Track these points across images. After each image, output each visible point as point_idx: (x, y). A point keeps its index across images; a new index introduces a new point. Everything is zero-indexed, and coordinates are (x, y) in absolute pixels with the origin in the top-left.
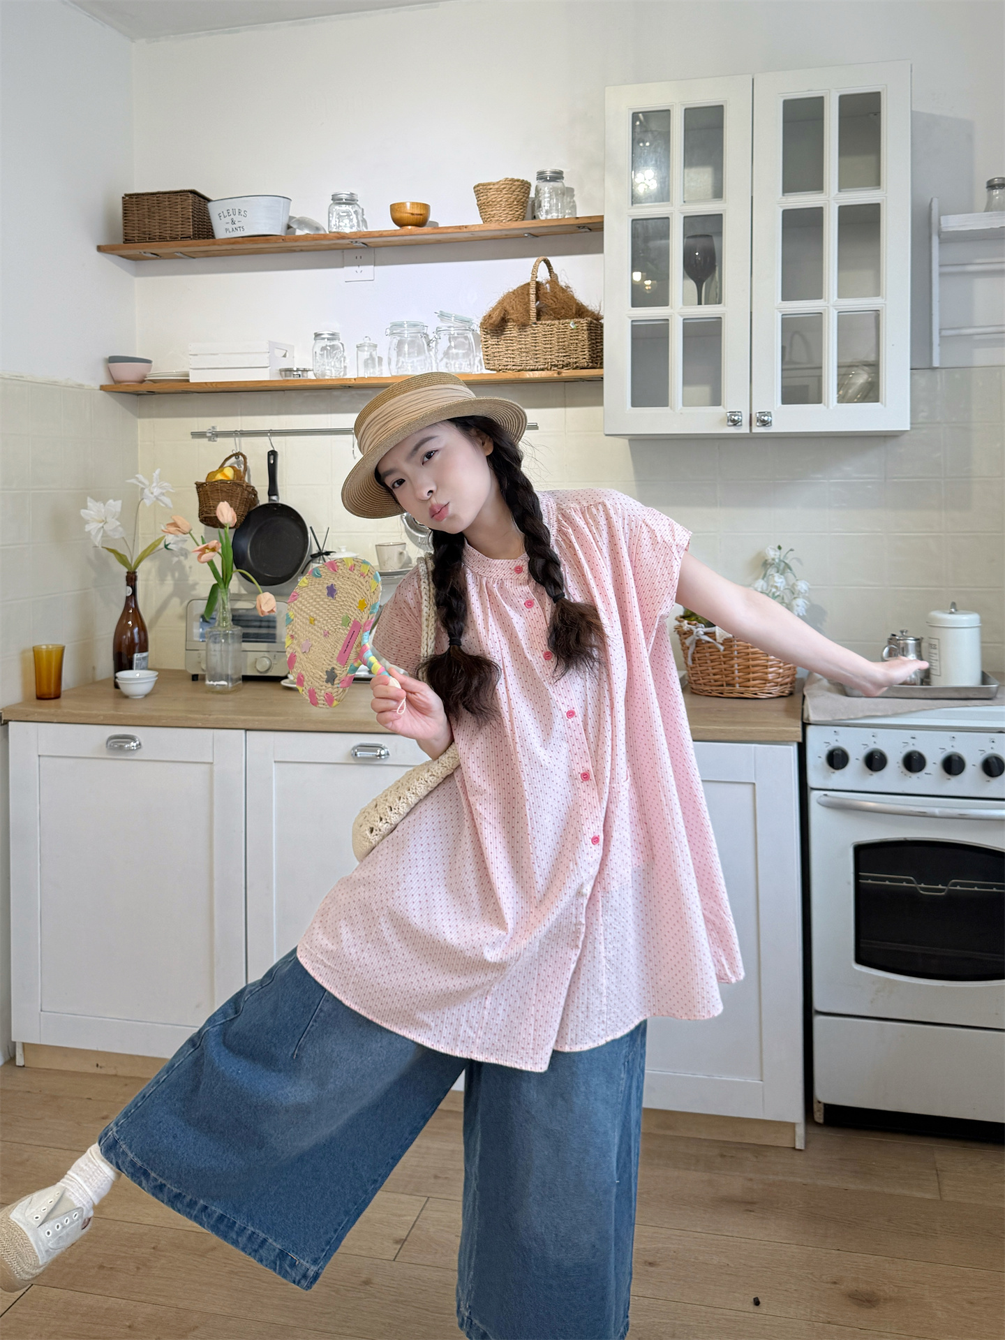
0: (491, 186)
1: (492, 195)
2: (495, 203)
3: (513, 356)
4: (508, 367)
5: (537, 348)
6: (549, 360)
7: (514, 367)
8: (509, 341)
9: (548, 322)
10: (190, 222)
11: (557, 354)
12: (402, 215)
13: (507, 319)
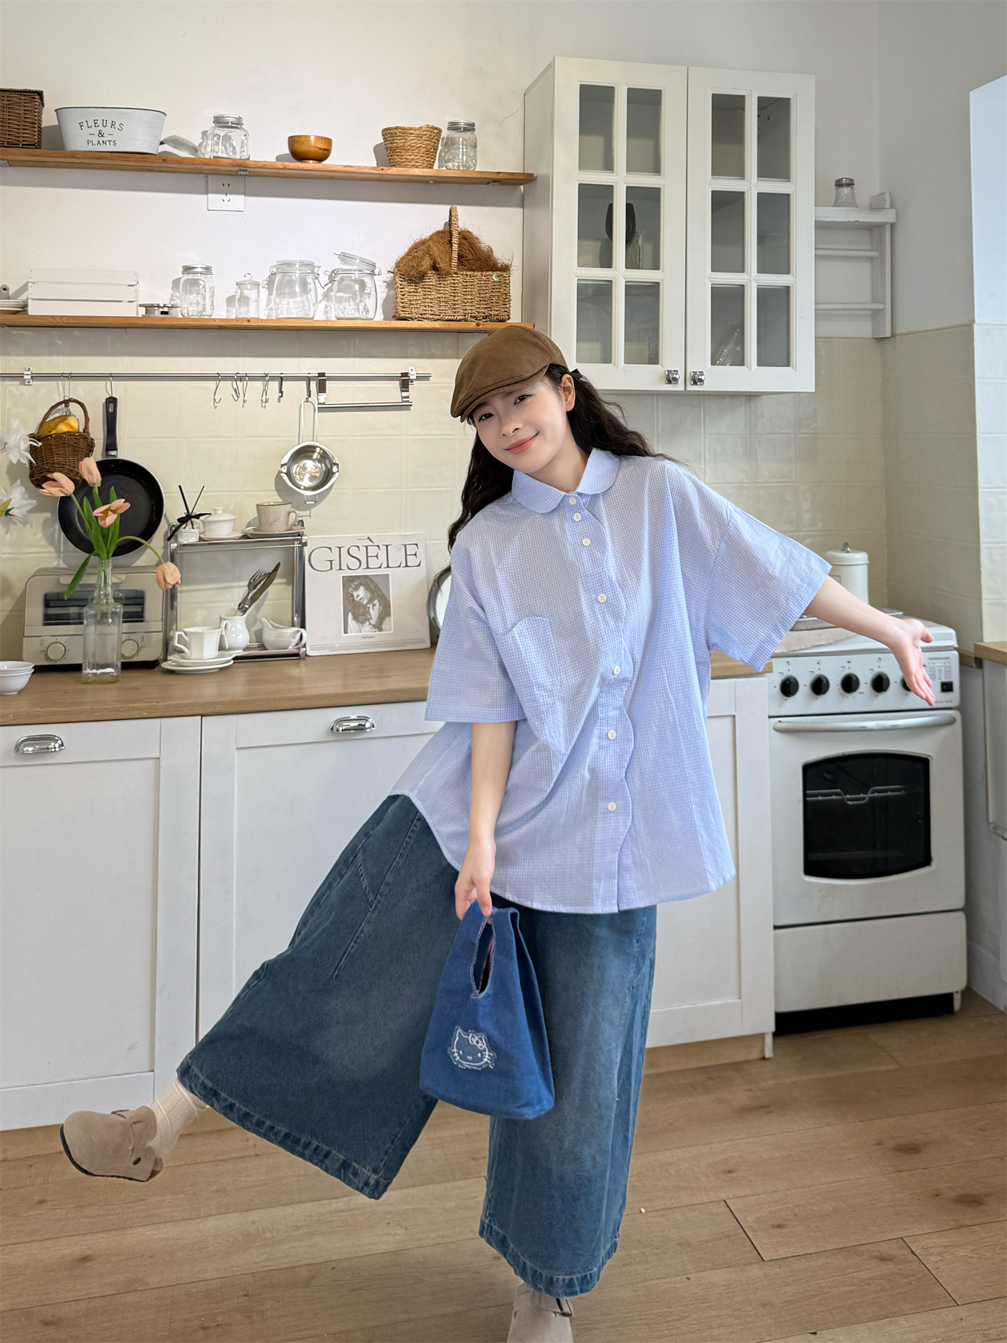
0: (412, 132)
1: (412, 140)
2: (413, 148)
3: (431, 305)
4: (425, 316)
5: (457, 298)
6: (470, 311)
7: (431, 317)
8: (427, 289)
9: (469, 273)
10: (35, 128)
11: (478, 306)
12: (302, 148)
13: (435, 268)
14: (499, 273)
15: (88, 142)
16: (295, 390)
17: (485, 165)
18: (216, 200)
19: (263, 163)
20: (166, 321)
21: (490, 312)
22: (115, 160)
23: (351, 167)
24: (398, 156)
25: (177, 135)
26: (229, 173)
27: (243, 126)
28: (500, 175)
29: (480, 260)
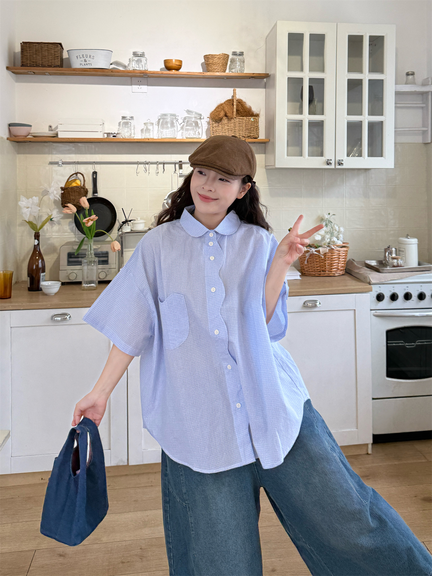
0: (216, 56)
1: (216, 60)
2: (217, 64)
3: (225, 132)
5: (236, 129)
6: (242, 134)
8: (223, 125)
9: (241, 118)
10: (59, 59)
11: (245, 132)
12: (169, 65)
13: (226, 115)
14: (254, 117)
15: (81, 64)
16: (170, 168)
17: (247, 71)
18: (135, 88)
19: (153, 72)
20: (115, 139)
21: (250, 135)
22: (92, 72)
23: (190, 72)
24: (210, 67)
25: (118, 60)
26: (140, 76)
27: (145, 56)
28: (254, 74)
29: (246, 112)
